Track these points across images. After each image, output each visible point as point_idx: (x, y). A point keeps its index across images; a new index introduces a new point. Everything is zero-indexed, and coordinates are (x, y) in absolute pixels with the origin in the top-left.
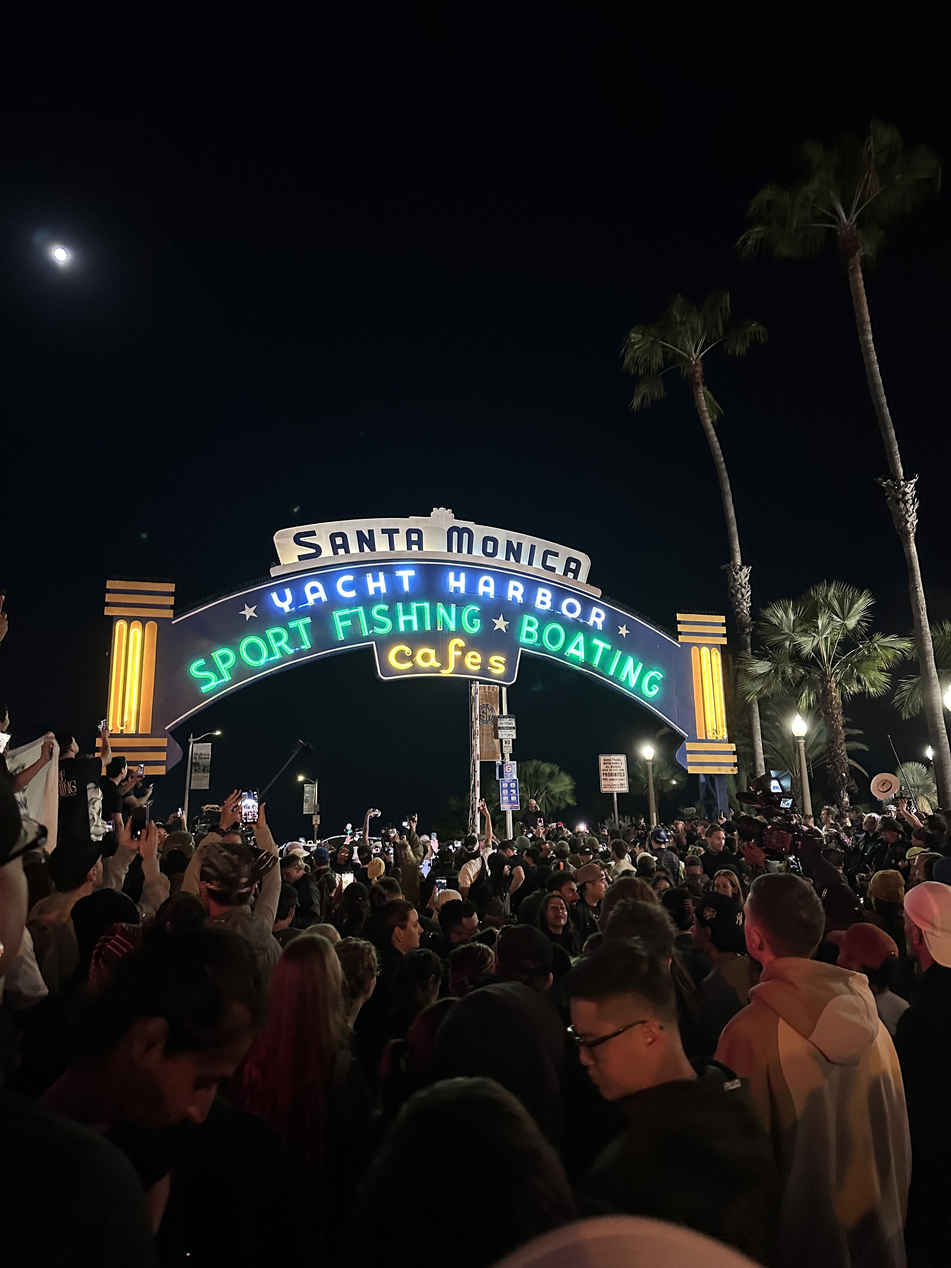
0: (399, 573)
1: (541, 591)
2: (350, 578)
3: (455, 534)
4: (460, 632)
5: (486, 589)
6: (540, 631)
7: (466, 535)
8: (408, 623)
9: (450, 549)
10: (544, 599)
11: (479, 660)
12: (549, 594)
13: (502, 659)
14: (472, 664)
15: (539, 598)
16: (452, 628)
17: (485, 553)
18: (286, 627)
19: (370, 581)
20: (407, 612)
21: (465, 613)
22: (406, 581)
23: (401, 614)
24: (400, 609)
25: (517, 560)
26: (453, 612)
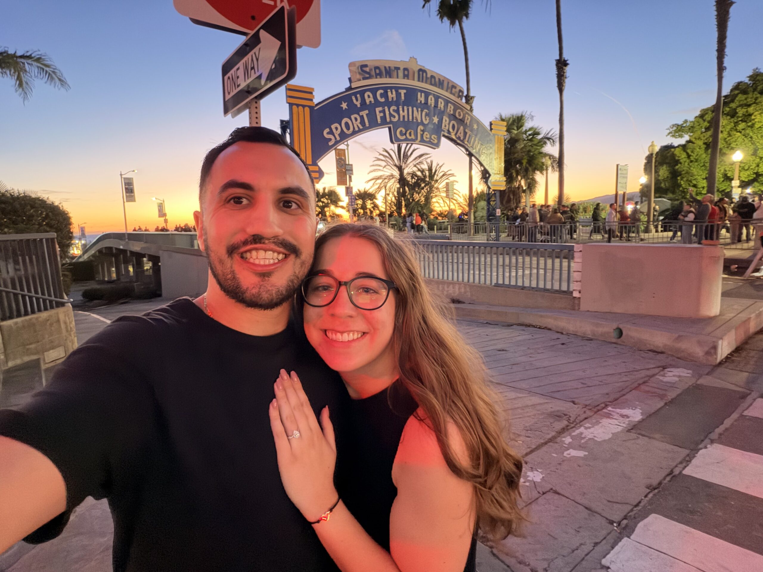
0: (400, 91)
1: (450, 105)
2: (382, 91)
3: (421, 73)
4: (422, 123)
5: (431, 102)
6: (449, 124)
7: (424, 74)
8: (404, 116)
9: (419, 80)
10: (451, 109)
11: (428, 136)
12: (452, 107)
13: (436, 137)
14: (426, 138)
15: (449, 108)
16: (419, 121)
17: (431, 84)
18: (359, 114)
19: (389, 94)
20: (403, 111)
21: (424, 113)
22: (403, 95)
23: (401, 112)
24: (401, 109)
25: (442, 89)
26: (420, 112)
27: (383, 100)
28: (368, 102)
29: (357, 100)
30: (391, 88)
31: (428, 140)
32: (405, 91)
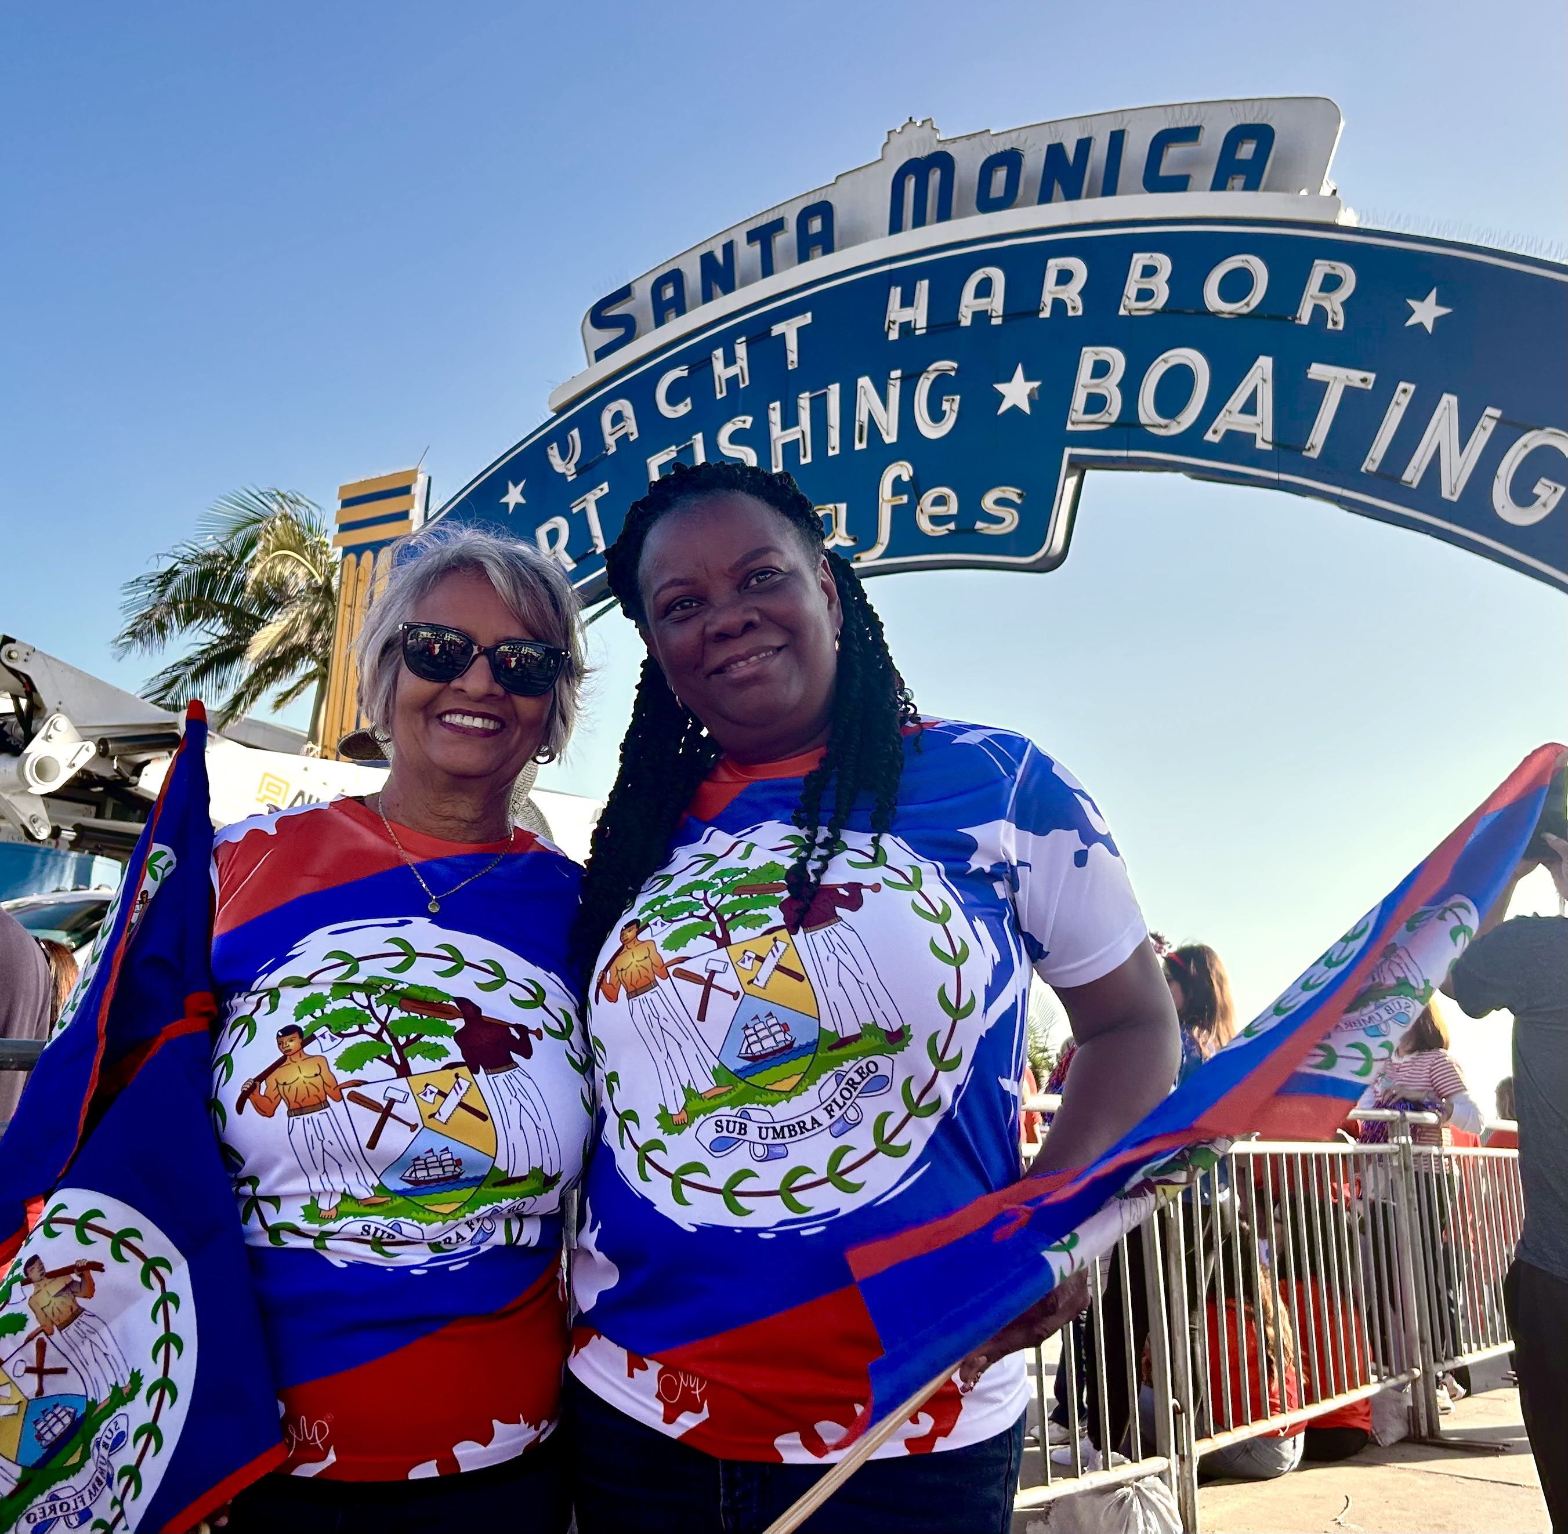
0: (777, 330)
1: (1140, 260)
2: (682, 371)
4: (907, 443)
5: (982, 304)
6: (1130, 387)
7: (935, 177)
8: (793, 446)
9: (896, 227)
10: (1147, 284)
11: (953, 508)
12: (1164, 263)
13: (1011, 493)
14: (935, 520)
15: (1134, 283)
16: (890, 437)
17: (987, 204)
18: (567, 515)
19: (718, 366)
20: (789, 420)
21: (924, 387)
22: (792, 343)
23: (776, 430)
24: (775, 416)
25: (1073, 193)
26: (894, 393)
27: (683, 409)
28: (610, 441)
29: (564, 455)
30: (726, 340)
31: (952, 526)
32: (807, 319)
